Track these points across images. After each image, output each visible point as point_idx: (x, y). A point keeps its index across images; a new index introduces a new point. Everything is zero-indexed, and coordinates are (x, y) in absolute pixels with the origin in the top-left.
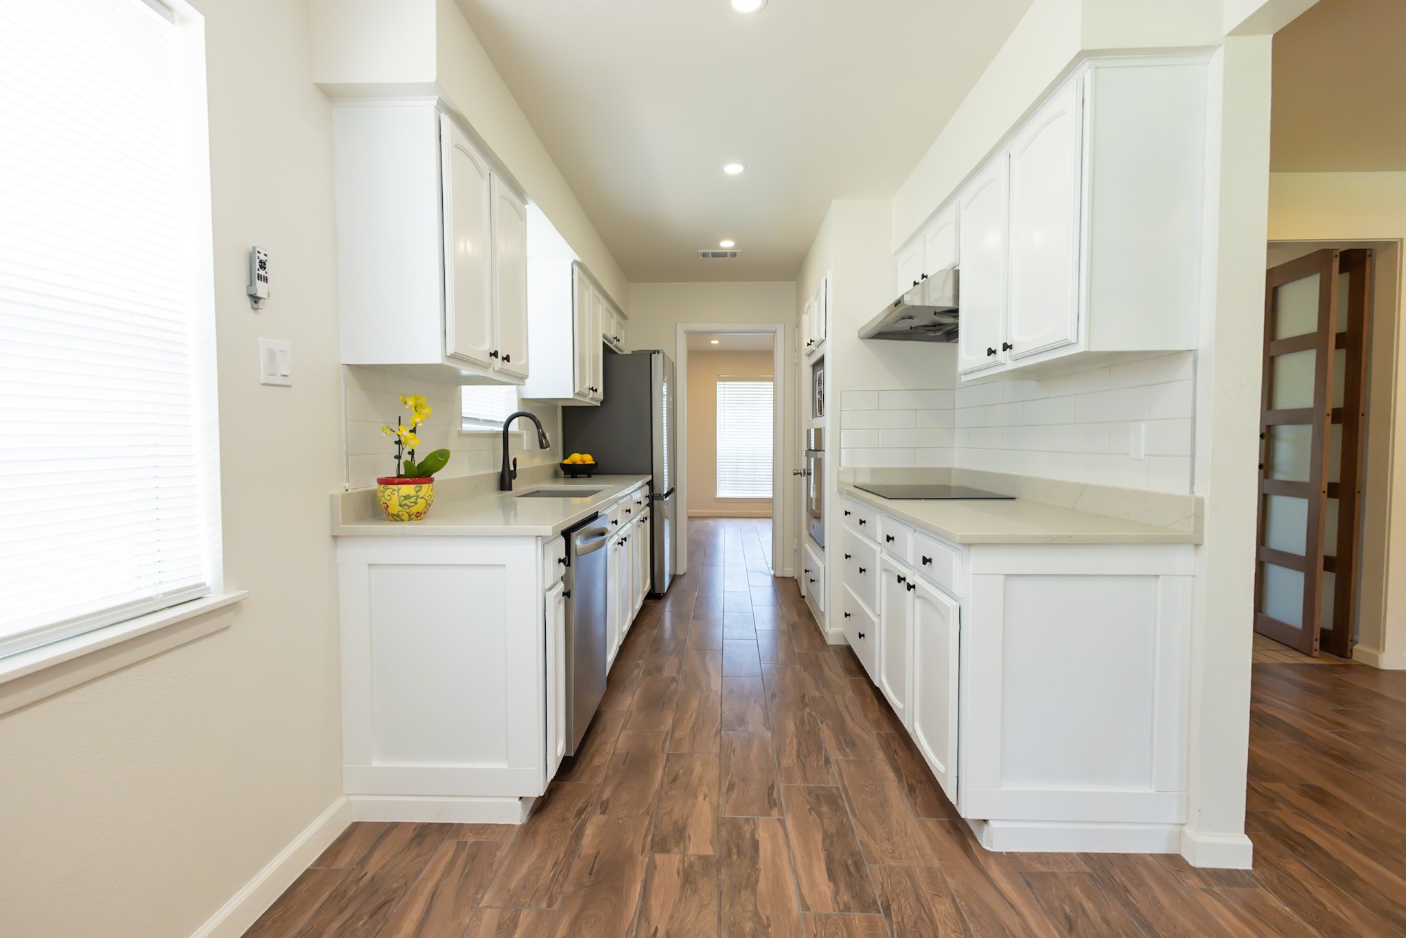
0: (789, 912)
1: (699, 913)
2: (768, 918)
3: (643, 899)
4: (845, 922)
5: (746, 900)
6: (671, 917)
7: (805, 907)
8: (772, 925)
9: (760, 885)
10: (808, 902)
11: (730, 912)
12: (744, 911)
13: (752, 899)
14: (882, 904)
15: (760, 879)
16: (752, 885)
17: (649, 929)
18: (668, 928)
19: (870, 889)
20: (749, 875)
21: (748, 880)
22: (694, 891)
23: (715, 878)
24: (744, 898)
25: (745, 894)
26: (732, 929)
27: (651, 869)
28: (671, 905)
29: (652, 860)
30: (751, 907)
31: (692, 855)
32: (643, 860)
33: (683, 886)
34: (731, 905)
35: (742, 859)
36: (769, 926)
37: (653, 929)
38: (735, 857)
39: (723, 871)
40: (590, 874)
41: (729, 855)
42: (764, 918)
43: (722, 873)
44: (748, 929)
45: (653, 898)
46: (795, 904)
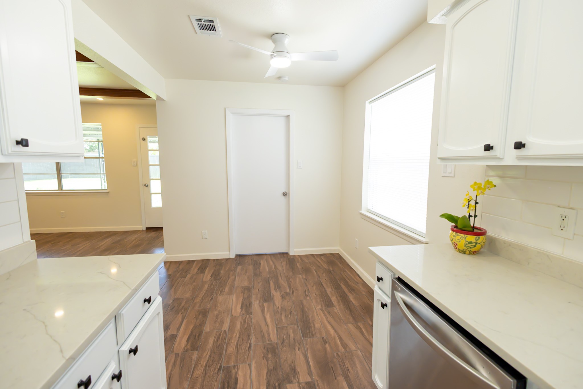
0: (256, 363)
1: (287, 358)
2: (263, 359)
3: (307, 360)
4: (237, 361)
5: (271, 365)
6: (295, 355)
7: (250, 365)
8: (262, 357)
9: (266, 372)
10: (248, 367)
11: (276, 360)
12: (272, 361)
13: (269, 366)
14: (221, 370)
15: (266, 375)
16: (269, 372)
17: (301, 350)
18: (295, 352)
19: (223, 376)
20: (270, 376)
21: (271, 373)
22: (290, 366)
23: (283, 372)
24: (272, 366)
25: (271, 367)
26: (275, 354)
27: (310, 373)
28: (297, 359)
29: (312, 378)
30: (269, 362)
31: (295, 383)
32: (316, 377)
33: (295, 367)
34: (276, 362)
35: (274, 383)
36: (263, 357)
37: (300, 351)
38: (277, 384)
39: (281, 376)
40: (332, 368)
41: (279, 385)
42: (264, 359)
43: (281, 375)
44: (270, 355)
45: (304, 361)
46: (253, 365)
